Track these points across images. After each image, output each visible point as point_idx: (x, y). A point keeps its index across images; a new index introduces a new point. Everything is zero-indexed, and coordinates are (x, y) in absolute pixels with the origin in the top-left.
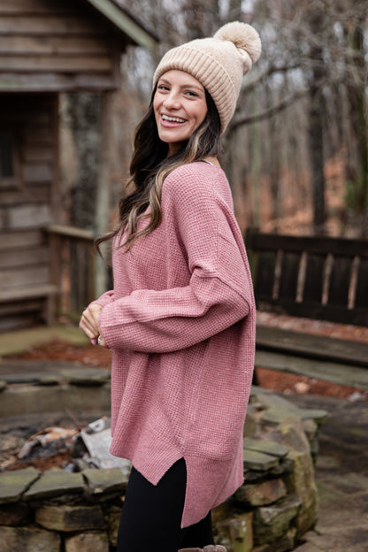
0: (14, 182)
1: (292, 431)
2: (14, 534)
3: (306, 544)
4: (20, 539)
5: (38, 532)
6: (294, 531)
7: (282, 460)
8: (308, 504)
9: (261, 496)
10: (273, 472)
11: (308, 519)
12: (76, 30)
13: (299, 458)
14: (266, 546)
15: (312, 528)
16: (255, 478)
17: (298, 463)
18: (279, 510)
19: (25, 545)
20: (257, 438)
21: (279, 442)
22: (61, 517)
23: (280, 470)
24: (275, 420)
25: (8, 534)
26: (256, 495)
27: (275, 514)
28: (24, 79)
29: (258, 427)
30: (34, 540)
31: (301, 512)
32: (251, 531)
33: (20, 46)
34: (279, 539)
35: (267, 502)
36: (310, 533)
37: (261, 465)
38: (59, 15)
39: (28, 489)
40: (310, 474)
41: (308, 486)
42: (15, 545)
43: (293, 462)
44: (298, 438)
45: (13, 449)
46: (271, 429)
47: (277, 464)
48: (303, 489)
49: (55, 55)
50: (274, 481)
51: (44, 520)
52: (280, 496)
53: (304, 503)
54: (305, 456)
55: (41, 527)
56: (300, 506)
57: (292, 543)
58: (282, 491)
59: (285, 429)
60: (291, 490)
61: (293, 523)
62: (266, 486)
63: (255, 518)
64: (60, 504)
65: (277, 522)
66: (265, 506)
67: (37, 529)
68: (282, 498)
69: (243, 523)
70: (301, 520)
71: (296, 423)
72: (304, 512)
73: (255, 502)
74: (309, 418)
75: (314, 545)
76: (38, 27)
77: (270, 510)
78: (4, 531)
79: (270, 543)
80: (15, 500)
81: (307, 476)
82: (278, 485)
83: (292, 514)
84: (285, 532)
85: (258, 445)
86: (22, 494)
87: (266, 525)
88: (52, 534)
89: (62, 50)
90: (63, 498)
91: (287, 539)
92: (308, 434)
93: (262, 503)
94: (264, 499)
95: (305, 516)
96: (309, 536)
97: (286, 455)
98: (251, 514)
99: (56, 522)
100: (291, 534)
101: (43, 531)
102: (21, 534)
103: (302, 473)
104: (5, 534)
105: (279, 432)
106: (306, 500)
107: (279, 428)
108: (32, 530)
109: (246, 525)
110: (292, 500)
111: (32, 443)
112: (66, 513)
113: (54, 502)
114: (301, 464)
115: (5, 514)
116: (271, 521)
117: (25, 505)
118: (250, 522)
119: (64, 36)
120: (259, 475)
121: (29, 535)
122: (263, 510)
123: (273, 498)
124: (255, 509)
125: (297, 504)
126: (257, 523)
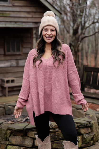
0: (20, 53)
1: (93, 116)
2: (22, 138)
3: (96, 145)
4: (23, 139)
5: (28, 138)
6: (93, 141)
7: (90, 123)
8: (96, 135)
9: (84, 132)
10: (87, 125)
11: (96, 139)
12: (38, 11)
13: (94, 123)
14: (85, 144)
15: (97, 141)
16: (82, 127)
17: (94, 124)
18: (89, 135)
19: (25, 141)
20: (84, 118)
21: (89, 119)
22: (34, 134)
23: (89, 125)
24: (89, 114)
25: (20, 138)
26: (83, 131)
27: (88, 136)
28: (24, 24)
29: (84, 115)
30: (27, 140)
31: (94, 137)
32: (81, 140)
33: (23, 15)
34: (88, 143)
35: (85, 133)
36: (97, 142)
37: (84, 123)
38: (33, 6)
39: (25, 127)
40: (97, 127)
41: (96, 130)
42: (22, 141)
43: (93, 124)
44: (94, 118)
45: (21, 121)
46: (87, 116)
47: (88, 123)
48: (95, 131)
49: (32, 17)
50: (88, 128)
51: (30, 135)
52: (89, 132)
53: (95, 134)
54: (96, 123)
55: (28, 137)
56: (94, 135)
57: (92, 144)
58: (90, 131)
59: (91, 116)
60: (92, 131)
61: (92, 139)
62: (85, 129)
63: (82, 137)
64: (33, 131)
65: (88, 138)
66: (85, 134)
67: (27, 137)
68: (90, 132)
69: (79, 138)
70: (94, 139)
71: (94, 114)
72: (95, 137)
73: (82, 133)
74: (98, 113)
75: (98, 145)
76: (28, 9)
77: (86, 135)
78: (19, 137)
79: (86, 143)
80: (22, 130)
81: (96, 128)
82: (89, 129)
83: (92, 136)
84: (90, 141)
85: (84, 119)
86: (24, 128)
87: (85, 139)
88: (31, 138)
89: (34, 16)
90: (34, 130)
91: (91, 143)
92: (97, 117)
93: (84, 133)
94: (85, 132)
95: (96, 138)
96: (97, 143)
97: (91, 122)
98: (81, 136)
99: (32, 135)
100: (92, 142)
101: (29, 138)
102: (23, 138)
103: (95, 127)
104: (19, 138)
105: (90, 116)
106: (96, 134)
107: (89, 115)
108: (26, 137)
109: (80, 138)
110: (92, 133)
111: (26, 119)
112: (35, 133)
113: (32, 131)
114: (95, 124)
115: (20, 133)
116: (87, 138)
117: (25, 131)
118: (81, 138)
119: (35, 12)
120: (84, 126)
121: (26, 138)
122: (84, 135)
123: (87, 132)
124: (82, 134)
125: (93, 134)
126: (83, 138)
